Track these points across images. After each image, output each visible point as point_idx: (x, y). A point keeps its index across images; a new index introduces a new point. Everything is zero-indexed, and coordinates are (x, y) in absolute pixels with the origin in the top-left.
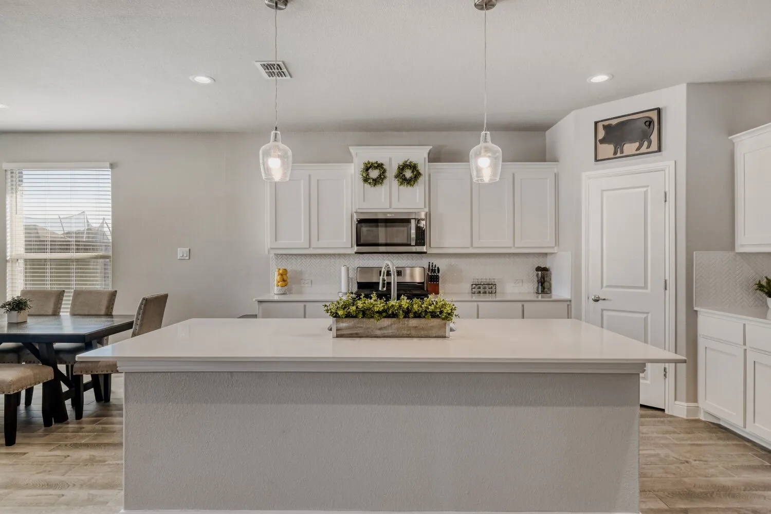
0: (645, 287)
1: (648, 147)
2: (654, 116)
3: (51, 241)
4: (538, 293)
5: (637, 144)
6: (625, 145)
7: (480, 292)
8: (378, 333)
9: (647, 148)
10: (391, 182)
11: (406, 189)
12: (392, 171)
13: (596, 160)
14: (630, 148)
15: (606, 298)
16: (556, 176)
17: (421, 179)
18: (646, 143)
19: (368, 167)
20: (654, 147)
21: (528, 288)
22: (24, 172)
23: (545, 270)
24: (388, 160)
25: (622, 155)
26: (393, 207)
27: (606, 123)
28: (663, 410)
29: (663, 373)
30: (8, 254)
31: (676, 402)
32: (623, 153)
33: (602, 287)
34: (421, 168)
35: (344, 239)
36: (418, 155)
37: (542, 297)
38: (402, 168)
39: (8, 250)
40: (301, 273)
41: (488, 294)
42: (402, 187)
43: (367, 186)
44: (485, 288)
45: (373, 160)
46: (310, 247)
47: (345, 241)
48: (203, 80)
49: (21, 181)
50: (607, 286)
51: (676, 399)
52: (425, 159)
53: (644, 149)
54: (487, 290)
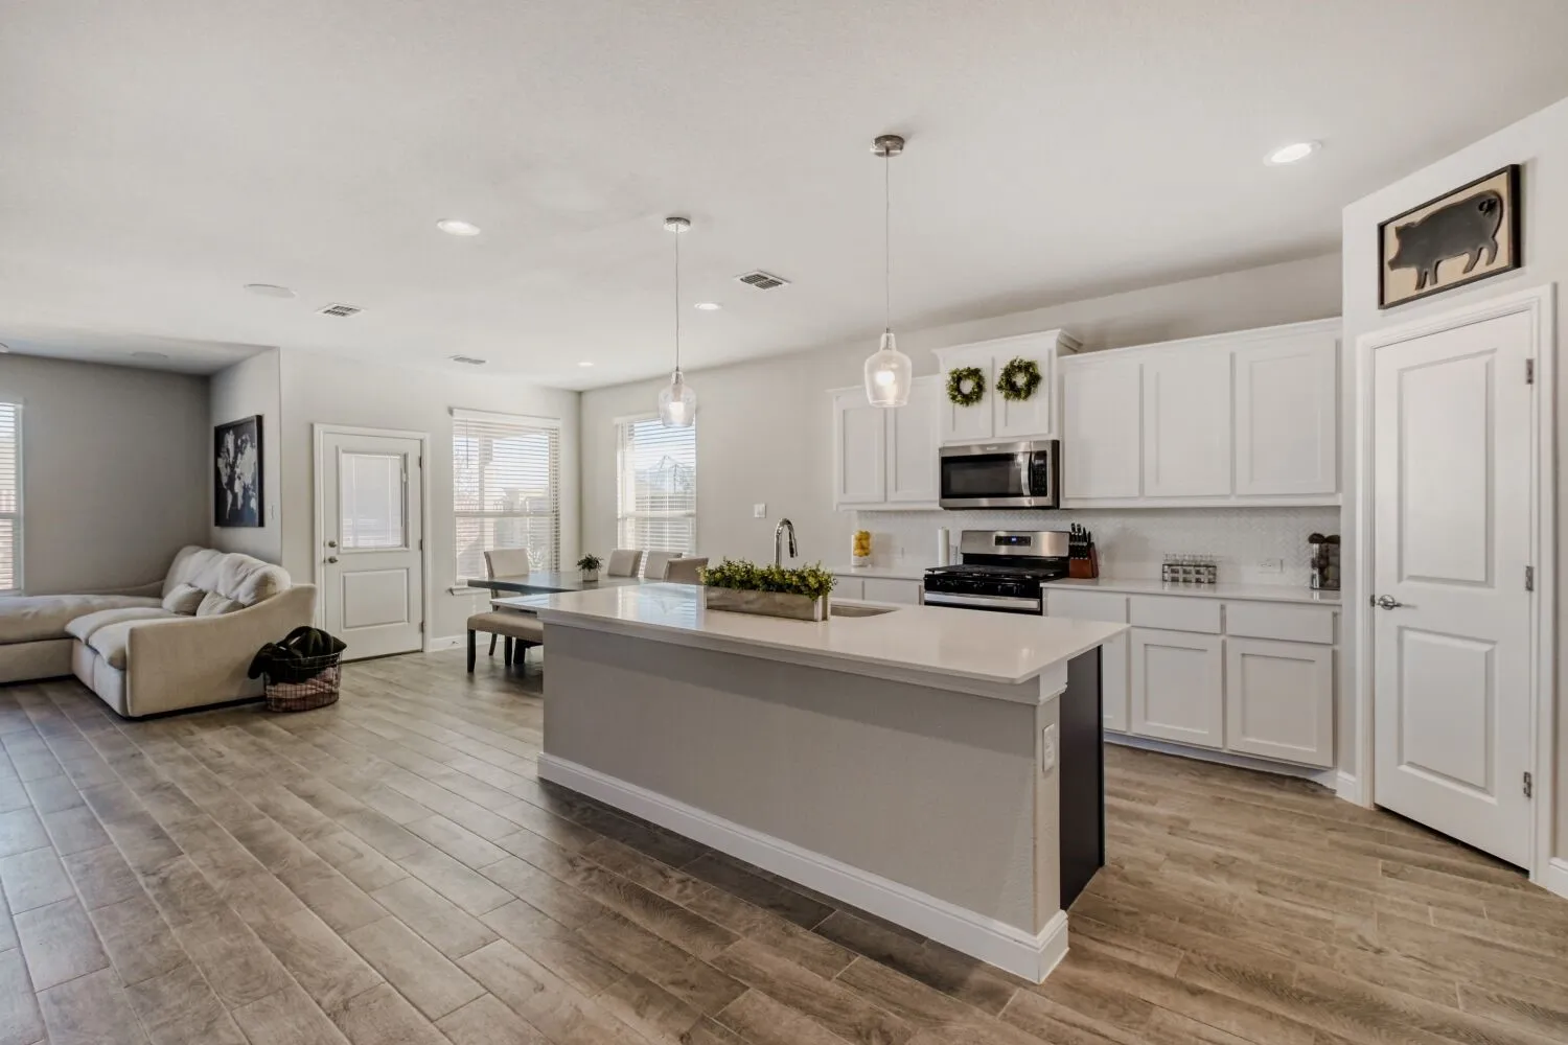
0: (1488, 582)
1: (1492, 259)
2: (1501, 185)
3: (670, 497)
4: (1311, 587)
5: (1465, 259)
6: (1441, 265)
8: (744, 607)
9: (1488, 264)
10: (994, 398)
11: (1017, 406)
12: (992, 378)
13: (1382, 306)
14: (1451, 268)
15: (1403, 603)
16: (1338, 347)
17: (1042, 387)
18: (1485, 253)
19: (958, 378)
20: (1503, 257)
21: (1298, 577)
22: (636, 425)
23: (1331, 541)
24: (990, 364)
25: (1435, 287)
26: (998, 435)
28: (1525, 872)
29: (1522, 785)
30: (619, 512)
31: (1556, 861)
32: (1436, 282)
33: (1400, 579)
34: (1042, 370)
36: (1038, 346)
37: (1321, 597)
38: (1009, 373)
39: (619, 508)
42: (1010, 403)
43: (958, 407)
44: (1185, 572)
45: (962, 366)
46: (886, 500)
48: (710, 307)
49: (633, 435)
50: (1412, 578)
51: (1554, 853)
52: (1050, 352)
53: (1481, 267)
54: (1181, 576)
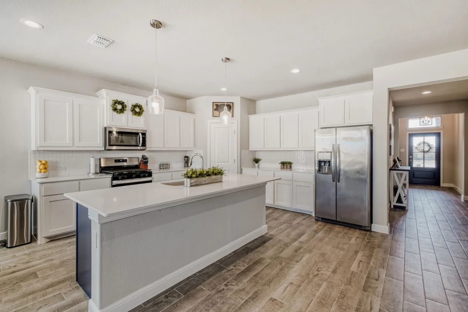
0: (229, 162)
4: (185, 167)
7: (163, 168)
10: (128, 112)
11: (136, 117)
12: (129, 107)
13: (213, 116)
16: (194, 119)
17: (144, 114)
19: (116, 103)
21: (181, 165)
23: (187, 157)
24: (127, 101)
26: (129, 126)
27: (217, 104)
33: (215, 163)
34: (144, 108)
35: (98, 142)
38: (135, 106)
40: (57, 162)
41: (167, 169)
42: (133, 116)
43: (115, 113)
45: (119, 100)
46: (73, 146)
47: (98, 143)
50: (217, 162)
54: (166, 167)
